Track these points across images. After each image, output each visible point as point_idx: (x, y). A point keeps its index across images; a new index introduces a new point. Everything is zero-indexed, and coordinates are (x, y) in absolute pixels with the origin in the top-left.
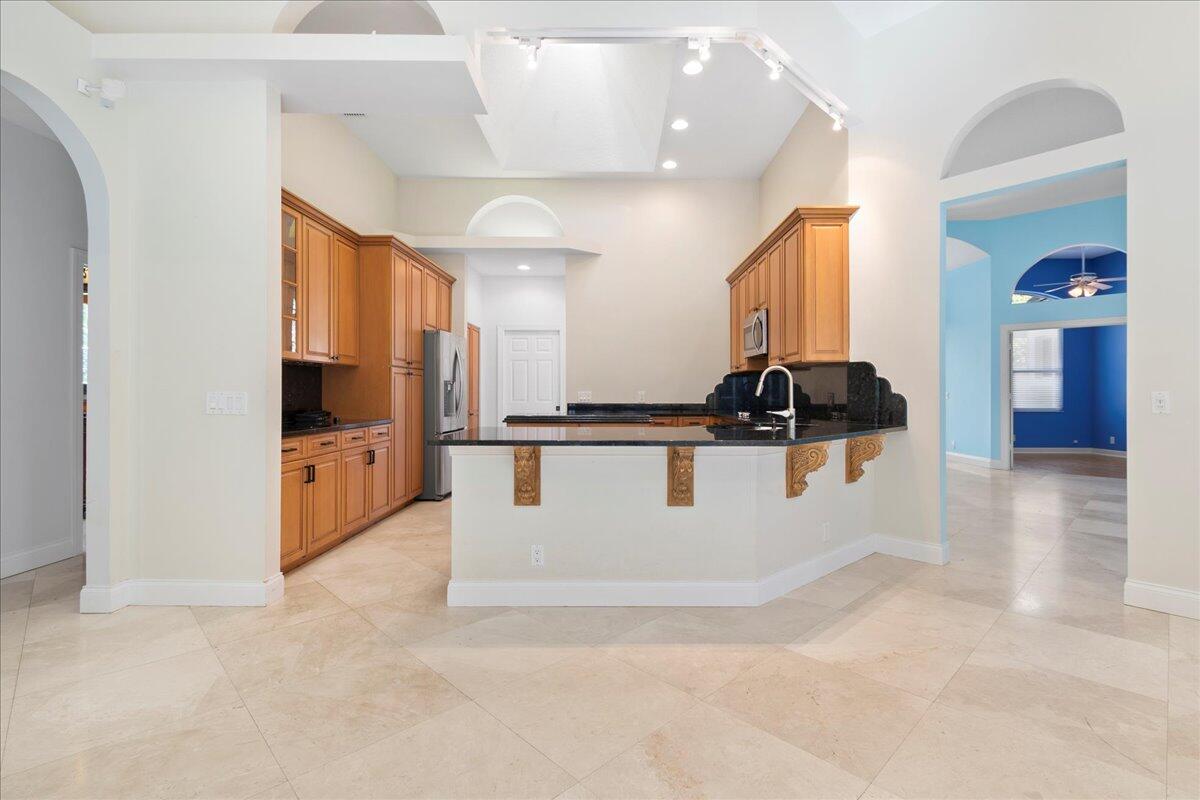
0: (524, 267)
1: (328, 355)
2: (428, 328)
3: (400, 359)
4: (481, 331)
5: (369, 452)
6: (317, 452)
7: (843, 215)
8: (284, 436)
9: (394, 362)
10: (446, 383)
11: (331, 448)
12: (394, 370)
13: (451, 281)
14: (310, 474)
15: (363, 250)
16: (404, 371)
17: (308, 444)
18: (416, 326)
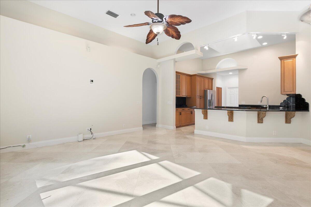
0: (231, 73)
1: (185, 96)
2: (205, 89)
3: (198, 96)
4: (222, 88)
5: (191, 112)
6: (182, 111)
7: (295, 57)
8: (176, 108)
9: (197, 96)
10: (209, 100)
11: (184, 110)
12: (197, 98)
13: (212, 79)
14: (180, 114)
15: (192, 77)
16: (199, 98)
17: (180, 109)
18: (203, 89)
